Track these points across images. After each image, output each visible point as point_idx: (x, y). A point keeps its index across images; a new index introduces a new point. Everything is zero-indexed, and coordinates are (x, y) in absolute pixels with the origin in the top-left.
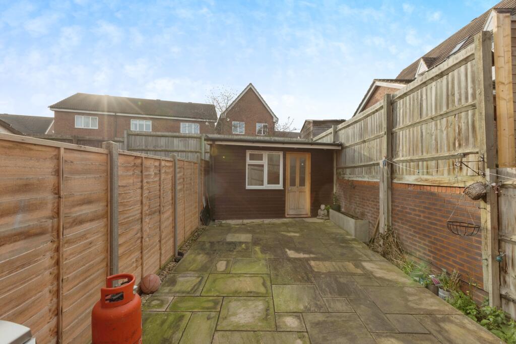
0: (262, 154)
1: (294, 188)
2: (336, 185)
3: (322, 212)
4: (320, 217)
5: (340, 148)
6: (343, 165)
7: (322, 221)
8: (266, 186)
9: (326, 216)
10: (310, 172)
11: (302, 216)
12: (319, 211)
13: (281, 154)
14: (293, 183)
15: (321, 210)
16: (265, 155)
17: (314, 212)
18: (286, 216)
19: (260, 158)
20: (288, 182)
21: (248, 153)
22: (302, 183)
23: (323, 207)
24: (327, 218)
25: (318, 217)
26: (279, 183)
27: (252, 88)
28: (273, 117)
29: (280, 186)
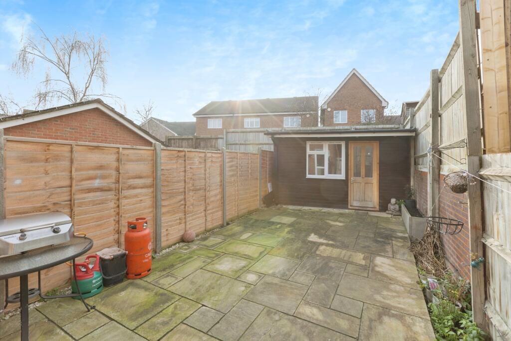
0: (323, 145)
1: (359, 179)
2: (414, 177)
3: (392, 207)
4: (390, 212)
6: (421, 154)
8: (327, 176)
9: (397, 211)
10: (378, 162)
11: (368, 209)
12: (389, 205)
13: (343, 144)
14: (357, 174)
15: (392, 205)
16: (326, 145)
17: (384, 207)
18: (350, 207)
19: (321, 147)
20: (351, 172)
21: (308, 144)
22: (369, 174)
23: (393, 201)
24: (398, 213)
25: (387, 212)
26: (341, 174)
27: (356, 74)
29: (342, 176)
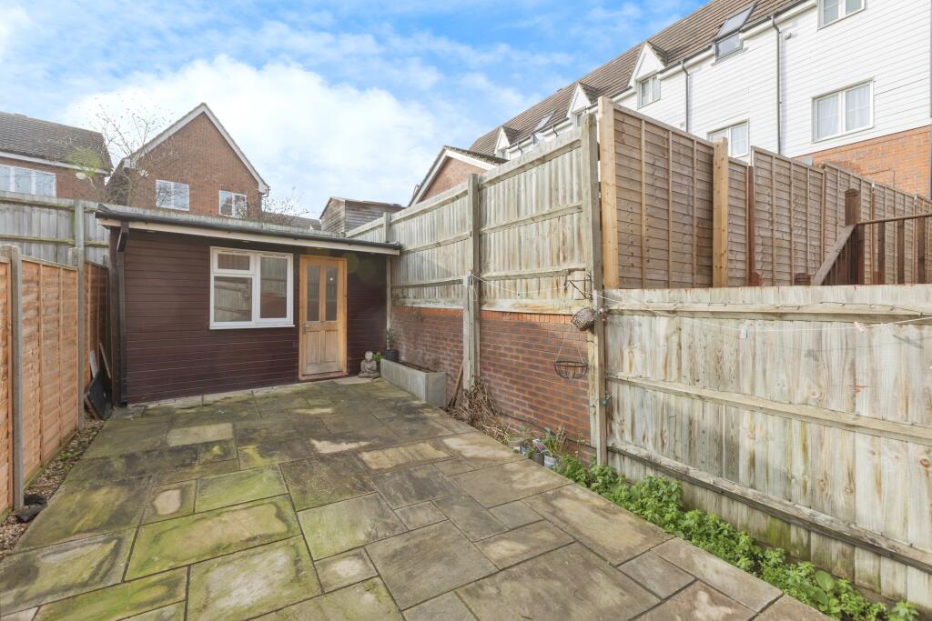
0: (248, 258)
1: (316, 324)
2: (391, 317)
3: (368, 366)
4: (366, 374)
5: (397, 253)
6: (403, 283)
7: (368, 380)
8: (257, 322)
9: (375, 371)
10: (346, 294)
11: (332, 375)
12: (363, 363)
13: (290, 258)
14: (313, 315)
15: (367, 361)
16: (256, 259)
17: (354, 369)
18: (301, 377)
19: (244, 264)
20: (304, 312)
21: (215, 253)
22: (331, 315)
23: (369, 355)
24: (377, 374)
25: (361, 374)
26: (285, 316)
27: (207, 113)
28: (257, 183)
29: (287, 322)
